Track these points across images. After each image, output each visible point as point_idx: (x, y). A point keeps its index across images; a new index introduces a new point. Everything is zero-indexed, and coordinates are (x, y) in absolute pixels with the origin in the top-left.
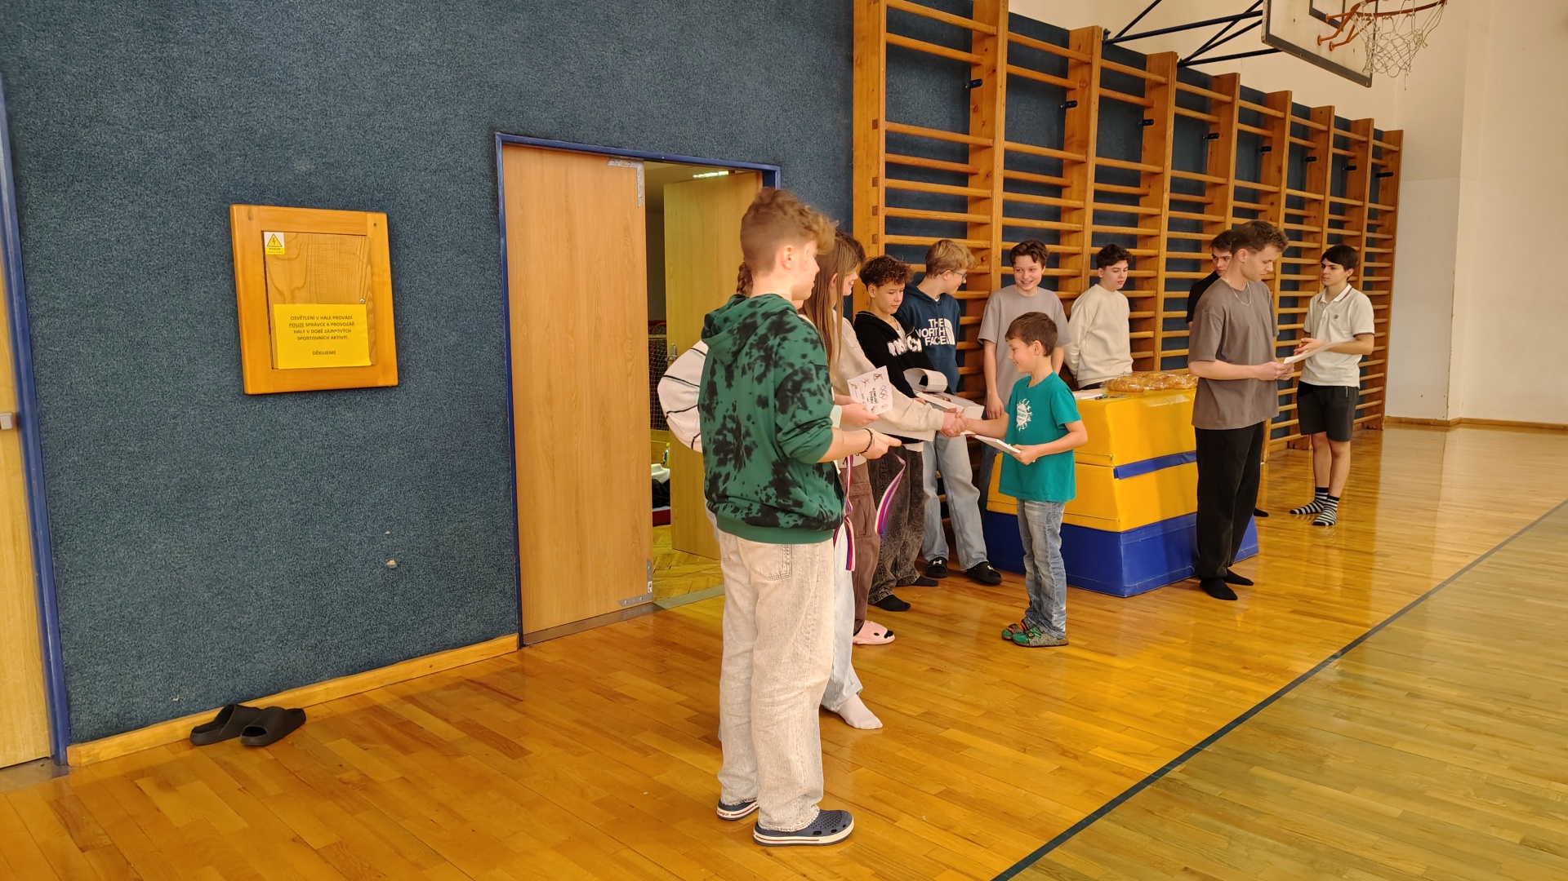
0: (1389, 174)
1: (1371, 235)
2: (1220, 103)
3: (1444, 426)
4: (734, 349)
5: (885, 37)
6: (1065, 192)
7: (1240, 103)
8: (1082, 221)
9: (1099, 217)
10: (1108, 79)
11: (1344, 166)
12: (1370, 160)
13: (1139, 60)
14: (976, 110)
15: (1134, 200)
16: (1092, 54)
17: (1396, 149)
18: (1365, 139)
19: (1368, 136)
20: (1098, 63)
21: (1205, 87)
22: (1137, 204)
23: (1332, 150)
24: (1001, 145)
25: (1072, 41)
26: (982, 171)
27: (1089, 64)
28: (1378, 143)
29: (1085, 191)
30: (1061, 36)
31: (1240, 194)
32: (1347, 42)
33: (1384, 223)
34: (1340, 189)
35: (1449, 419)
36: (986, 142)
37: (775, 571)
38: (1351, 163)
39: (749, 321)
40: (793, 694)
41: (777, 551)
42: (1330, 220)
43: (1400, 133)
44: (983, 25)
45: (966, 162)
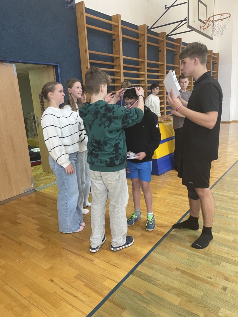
0: (216, 64)
2: (177, 46)
3: (229, 123)
5: (86, 25)
6: (140, 70)
7: (182, 46)
8: (145, 78)
9: (149, 76)
10: (149, 39)
12: (212, 60)
13: (156, 34)
14: (115, 47)
15: (157, 72)
16: (144, 32)
17: (217, 57)
19: (211, 54)
20: (146, 35)
21: (173, 42)
24: (122, 57)
25: (139, 28)
26: (118, 64)
28: (213, 56)
30: (136, 27)
32: (207, 28)
33: (215, 76)
43: (218, 53)
44: (114, 23)
45: (113, 62)
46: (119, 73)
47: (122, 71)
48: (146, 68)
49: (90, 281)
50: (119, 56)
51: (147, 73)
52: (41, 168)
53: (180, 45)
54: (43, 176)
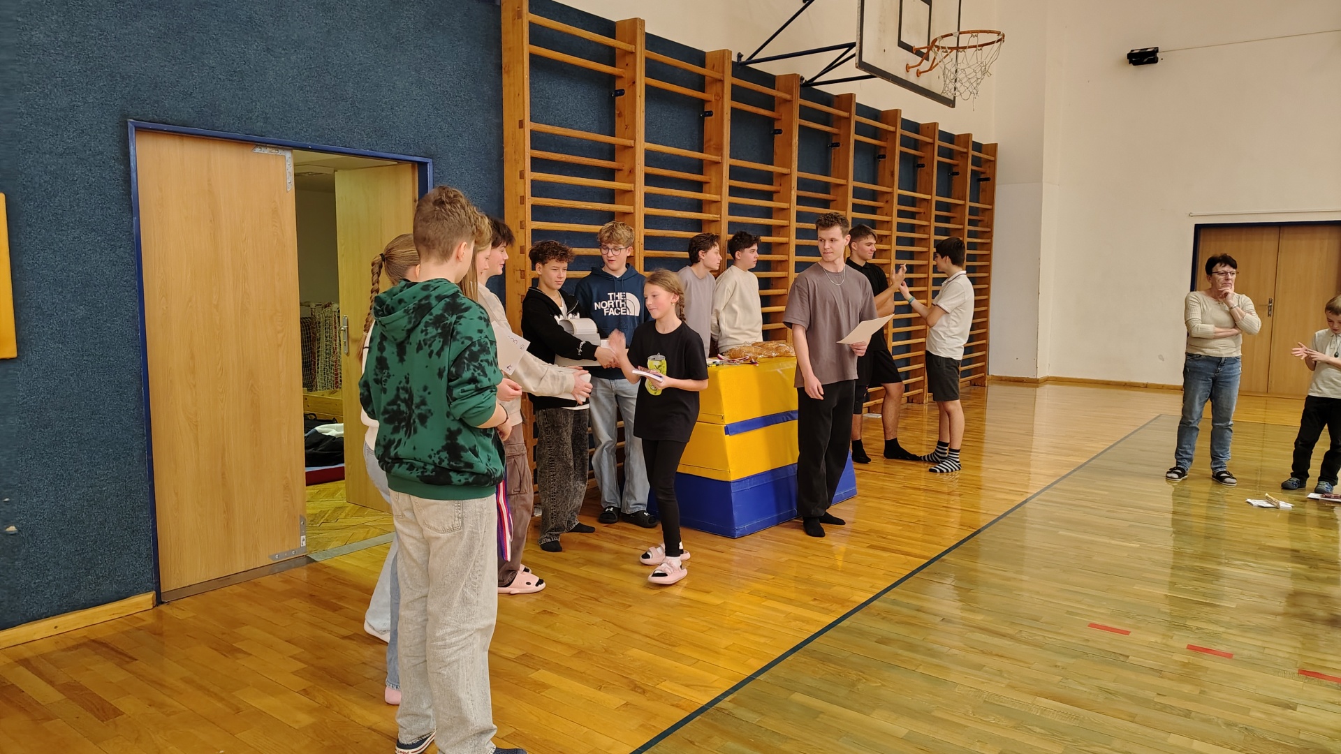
0: (988, 179)
1: (972, 228)
2: (840, 118)
3: (1034, 383)
4: (409, 326)
5: (527, 48)
6: (706, 187)
7: (855, 118)
8: (719, 212)
9: (734, 209)
10: (737, 93)
11: (949, 172)
12: (970, 167)
13: (769, 80)
14: (620, 115)
15: (768, 196)
16: (723, 72)
17: (992, 159)
18: (965, 150)
19: (967, 148)
20: (729, 80)
21: (828, 105)
22: (771, 199)
23: (937, 158)
24: (641, 146)
25: (708, 61)
26: (626, 167)
27: (722, 81)
28: (976, 154)
29: (721, 187)
30: (698, 57)
31: (858, 193)
32: (930, 69)
33: (983, 219)
34: (946, 190)
35: (1038, 378)
36: (629, 142)
37: (448, 526)
38: (955, 170)
39: (423, 302)
40: (464, 636)
41: (449, 507)
42: (936, 216)
43: (996, 145)
44: (623, 43)
45: (613, 159)
46: (628, 195)
47: (641, 189)
48: (727, 182)
50: (632, 142)
51: (726, 199)
54: (344, 514)
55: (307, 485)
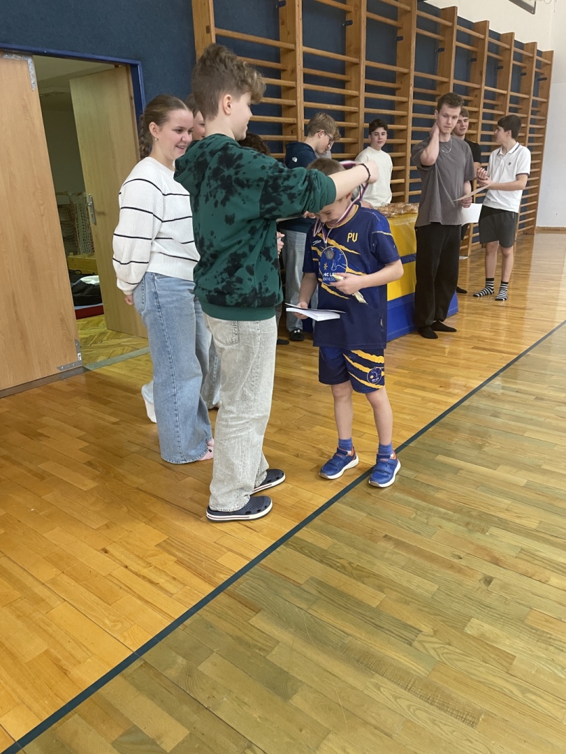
0: (545, 79)
1: (533, 117)
2: (445, 27)
6: (347, 85)
7: (457, 27)
8: (358, 106)
9: (369, 103)
10: (372, 6)
11: (519, 73)
12: (535, 69)
14: (283, 23)
15: (392, 92)
17: (549, 62)
18: (531, 55)
19: (533, 53)
21: (436, 16)
22: (394, 95)
23: (512, 62)
24: (301, 49)
26: (289, 68)
28: (539, 58)
29: (359, 85)
33: (541, 109)
36: (291, 46)
37: (229, 339)
39: (201, 159)
41: (228, 326)
42: (509, 107)
43: (552, 52)
45: (278, 61)
46: (292, 91)
47: (301, 86)
48: (363, 81)
49: (190, 555)
50: (293, 45)
51: (363, 94)
52: (104, 322)
53: (453, 24)
54: (106, 338)
55: (77, 318)
